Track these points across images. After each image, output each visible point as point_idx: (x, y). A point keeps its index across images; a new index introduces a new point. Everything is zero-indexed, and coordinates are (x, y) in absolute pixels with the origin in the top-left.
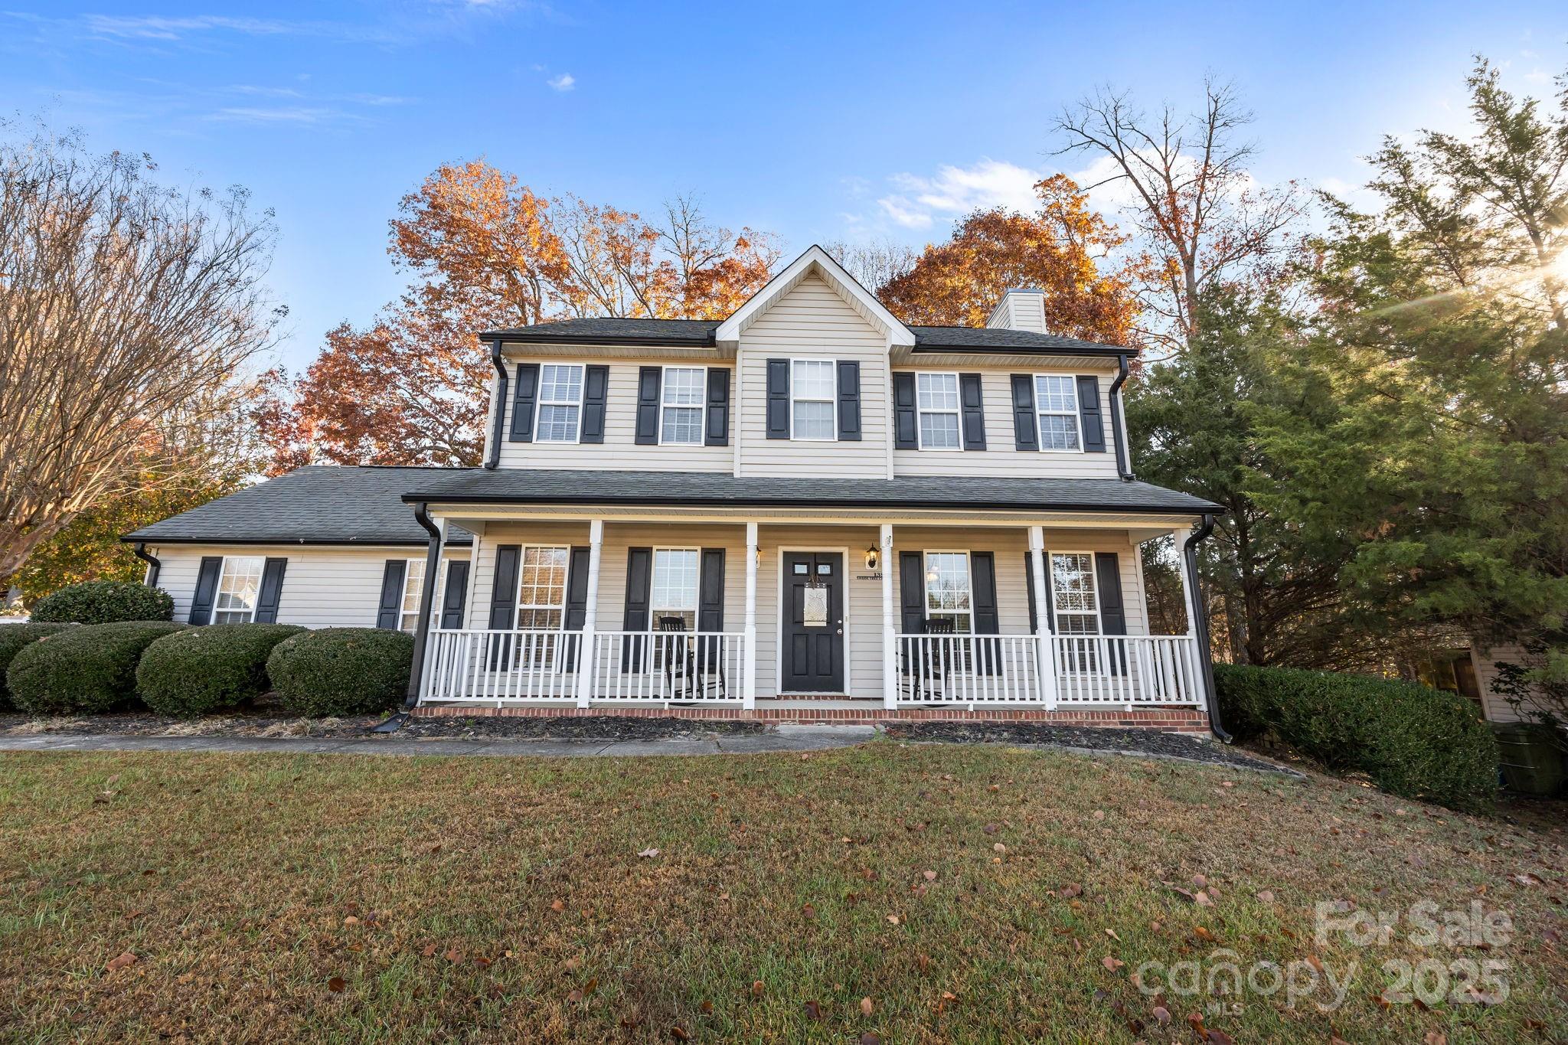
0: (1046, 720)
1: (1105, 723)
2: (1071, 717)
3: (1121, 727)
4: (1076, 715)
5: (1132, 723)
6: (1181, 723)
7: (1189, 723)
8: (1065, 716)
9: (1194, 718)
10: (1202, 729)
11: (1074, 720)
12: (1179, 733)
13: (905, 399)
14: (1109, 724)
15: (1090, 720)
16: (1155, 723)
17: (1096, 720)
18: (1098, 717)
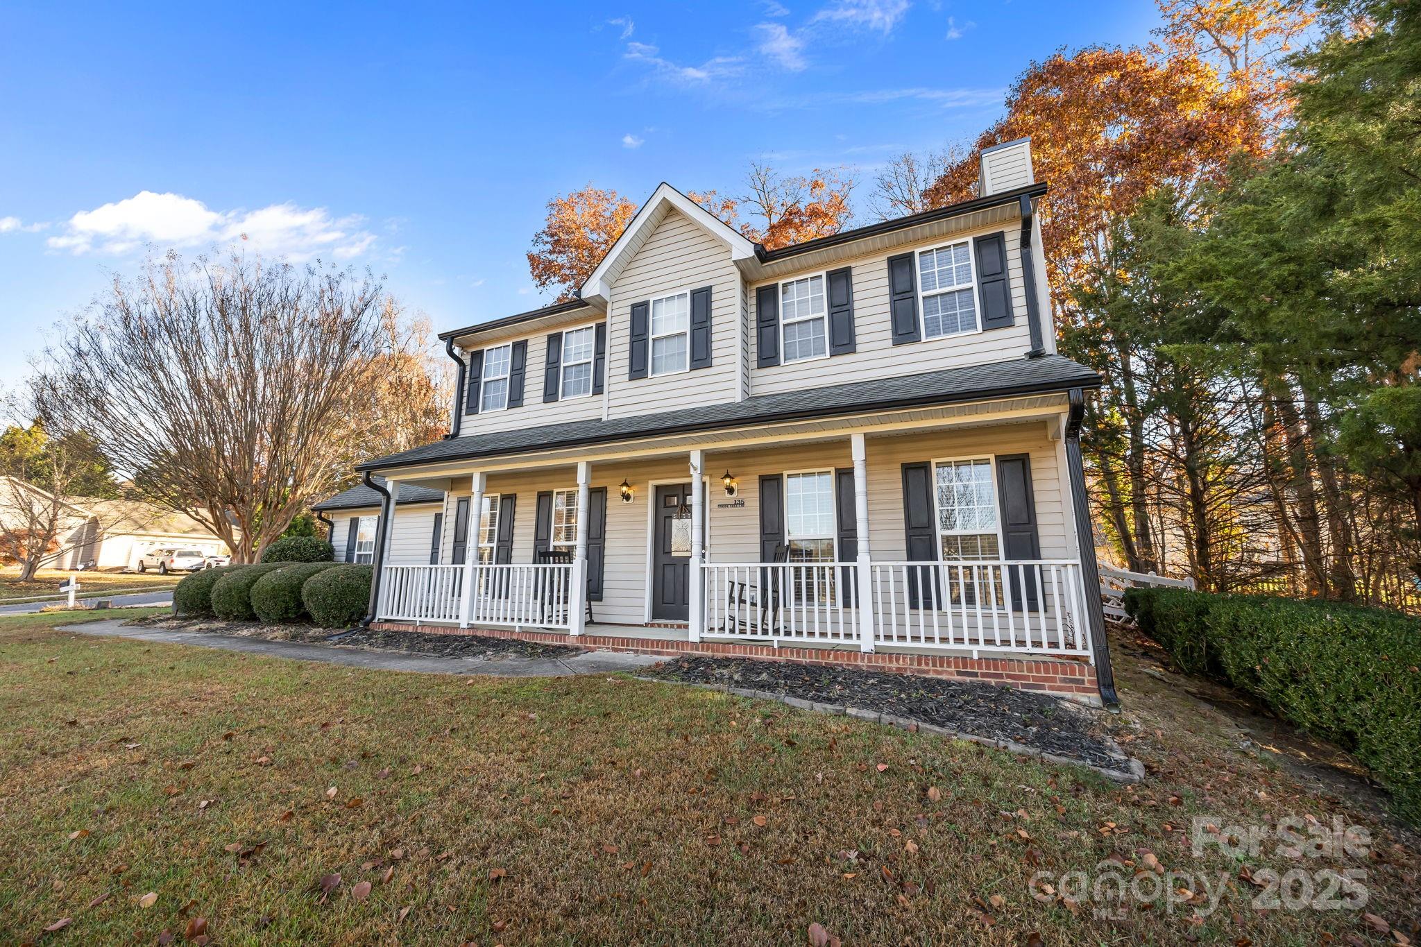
0: (859, 663)
1: (936, 672)
2: (891, 661)
3: (959, 678)
4: (897, 660)
5: (976, 675)
6: (1053, 680)
7: (1064, 680)
8: (884, 659)
9: (1073, 673)
10: (1086, 690)
11: (894, 665)
12: (1047, 692)
13: (768, 313)
14: (940, 673)
15: (915, 666)
16: (1009, 676)
17: (924, 667)
18: (927, 664)
